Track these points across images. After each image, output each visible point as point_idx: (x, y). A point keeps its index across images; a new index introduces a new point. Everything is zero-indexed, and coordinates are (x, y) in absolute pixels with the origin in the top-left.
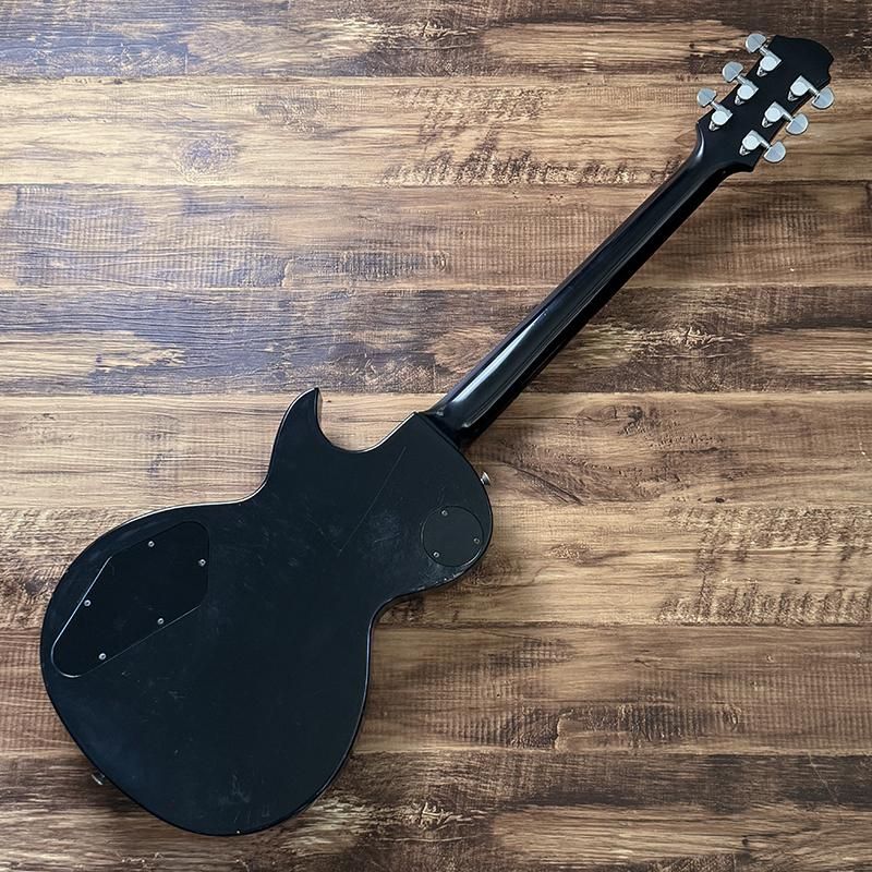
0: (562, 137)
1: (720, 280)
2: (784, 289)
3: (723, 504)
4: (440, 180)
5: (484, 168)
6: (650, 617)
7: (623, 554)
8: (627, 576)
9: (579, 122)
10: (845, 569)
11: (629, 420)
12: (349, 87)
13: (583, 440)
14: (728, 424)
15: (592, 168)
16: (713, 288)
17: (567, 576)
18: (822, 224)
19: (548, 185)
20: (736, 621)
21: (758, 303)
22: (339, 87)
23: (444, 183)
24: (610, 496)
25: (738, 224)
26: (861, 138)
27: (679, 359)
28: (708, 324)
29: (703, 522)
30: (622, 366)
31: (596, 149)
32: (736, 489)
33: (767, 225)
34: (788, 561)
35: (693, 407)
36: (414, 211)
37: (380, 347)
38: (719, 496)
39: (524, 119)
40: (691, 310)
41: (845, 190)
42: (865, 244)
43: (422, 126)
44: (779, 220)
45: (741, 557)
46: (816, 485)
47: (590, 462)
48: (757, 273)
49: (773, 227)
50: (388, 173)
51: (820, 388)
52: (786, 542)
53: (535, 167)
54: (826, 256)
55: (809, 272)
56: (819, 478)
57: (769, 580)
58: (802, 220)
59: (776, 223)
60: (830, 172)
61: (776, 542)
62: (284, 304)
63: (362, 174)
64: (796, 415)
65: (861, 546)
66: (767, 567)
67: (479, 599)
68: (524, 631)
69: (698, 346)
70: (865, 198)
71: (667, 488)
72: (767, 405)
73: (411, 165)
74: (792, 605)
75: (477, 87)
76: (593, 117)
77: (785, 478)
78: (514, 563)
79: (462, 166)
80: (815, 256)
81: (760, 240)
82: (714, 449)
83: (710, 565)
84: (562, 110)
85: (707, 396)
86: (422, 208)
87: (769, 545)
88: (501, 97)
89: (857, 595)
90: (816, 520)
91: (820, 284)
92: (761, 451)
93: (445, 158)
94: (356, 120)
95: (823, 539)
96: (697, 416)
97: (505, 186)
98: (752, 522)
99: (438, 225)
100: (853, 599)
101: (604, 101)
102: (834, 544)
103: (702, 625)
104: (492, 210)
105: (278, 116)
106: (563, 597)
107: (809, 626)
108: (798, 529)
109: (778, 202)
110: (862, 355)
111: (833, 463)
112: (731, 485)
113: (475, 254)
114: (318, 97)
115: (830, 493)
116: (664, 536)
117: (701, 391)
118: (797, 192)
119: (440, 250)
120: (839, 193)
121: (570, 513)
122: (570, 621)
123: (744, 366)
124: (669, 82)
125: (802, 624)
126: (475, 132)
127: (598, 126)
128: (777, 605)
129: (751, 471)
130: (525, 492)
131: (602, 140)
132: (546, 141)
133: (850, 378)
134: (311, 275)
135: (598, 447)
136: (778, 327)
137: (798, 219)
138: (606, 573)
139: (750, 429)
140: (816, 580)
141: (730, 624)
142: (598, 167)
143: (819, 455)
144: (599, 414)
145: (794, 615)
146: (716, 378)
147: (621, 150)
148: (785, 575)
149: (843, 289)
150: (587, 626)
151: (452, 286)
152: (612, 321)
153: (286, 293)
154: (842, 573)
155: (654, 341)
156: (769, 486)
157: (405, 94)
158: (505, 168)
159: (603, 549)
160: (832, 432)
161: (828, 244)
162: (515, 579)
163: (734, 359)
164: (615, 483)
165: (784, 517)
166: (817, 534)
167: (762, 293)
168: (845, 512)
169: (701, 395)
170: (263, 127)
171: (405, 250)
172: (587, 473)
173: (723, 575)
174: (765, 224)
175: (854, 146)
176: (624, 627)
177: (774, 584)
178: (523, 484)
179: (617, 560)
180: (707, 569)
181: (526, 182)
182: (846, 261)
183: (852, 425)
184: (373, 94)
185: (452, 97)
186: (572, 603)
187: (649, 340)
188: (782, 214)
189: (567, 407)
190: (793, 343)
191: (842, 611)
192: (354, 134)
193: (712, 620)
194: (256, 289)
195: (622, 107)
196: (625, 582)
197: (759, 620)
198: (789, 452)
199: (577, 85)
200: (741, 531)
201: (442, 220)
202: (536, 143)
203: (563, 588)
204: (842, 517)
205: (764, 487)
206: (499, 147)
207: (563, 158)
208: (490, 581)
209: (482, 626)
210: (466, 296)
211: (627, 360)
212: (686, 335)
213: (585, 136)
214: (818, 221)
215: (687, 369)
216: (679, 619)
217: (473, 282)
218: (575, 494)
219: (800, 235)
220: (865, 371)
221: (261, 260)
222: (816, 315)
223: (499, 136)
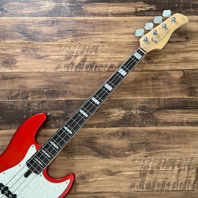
0: (103, 58)
1: (145, 96)
2: (162, 99)
3: (147, 158)
4: (71, 70)
5: (83, 66)
6: (128, 190)
7: (120, 172)
8: (121, 178)
9: (108, 54)
10: (179, 175)
11: (122, 135)
12: (46, 45)
13: (110, 141)
14: (148, 136)
15: (111, 67)
16: (144, 99)
17: (106, 178)
18: (172, 81)
19: (100, 71)
20: (150, 190)
21: (155, 103)
22: (44, 45)
23: (72, 71)
24: (117, 156)
25: (150, 81)
26: (182, 58)
27: (135, 118)
28: (142, 108)
29: (142, 163)
30: (120, 120)
31: (113, 61)
32: (150, 154)
33: (158, 82)
34: (164, 173)
35: (139, 131)
36: (64, 78)
37: (55, 116)
38: (146, 155)
39: (93, 53)
40: (138, 105)
41: (178, 72)
42: (183, 87)
43: (66, 55)
44: (161, 80)
45: (152, 172)
46: (171, 152)
47: (111, 147)
48: (155, 95)
49: (159, 82)
50: (57, 68)
51: (172, 126)
52: (164, 168)
53: (96, 66)
54: (173, 90)
55: (169, 94)
56: (172, 150)
57: (159, 179)
58: (167, 80)
59: (160, 81)
60: (174, 67)
61: (161, 168)
62: (28, 104)
63: (50, 68)
64: (166, 133)
65: (183, 169)
66: (159, 175)
67: (82, 186)
68: (94, 194)
69: (140, 114)
70: (183, 74)
71: (132, 154)
72: (158, 130)
73: (63, 66)
74: (165, 185)
75: (81, 45)
76: (112, 53)
77: (163, 150)
78: (91, 175)
79: (77, 66)
80: (170, 90)
81: (156, 86)
82: (144, 142)
83: (143, 174)
84: (104, 51)
85: (142, 128)
86: (66, 78)
87: (159, 169)
88: (87, 47)
89: (182, 182)
90: (172, 162)
91: (171, 97)
92: (157, 143)
93: (72, 64)
94: (48, 54)
95: (173, 167)
96: (140, 134)
97: (88, 71)
98: (155, 162)
99: (70, 82)
100: (181, 183)
101: (115, 48)
102: (176, 168)
103: (141, 192)
104: (85, 78)
105: (27, 53)
106: (104, 184)
107: (170, 191)
108: (167, 164)
109: (160, 75)
110: (183, 117)
111: (176, 146)
112: (149, 152)
113: (80, 90)
114: (38, 47)
115: (175, 154)
116: (131, 167)
117: (141, 127)
118: (165, 73)
119: (71, 89)
120: (176, 73)
121: (106, 161)
122: (106, 191)
123: (152, 120)
124: (132, 43)
125: (168, 191)
126: (80, 57)
127: (113, 55)
128: (161, 185)
129: (154, 149)
130: (94, 155)
131: (114, 59)
132: (99, 59)
133: (180, 123)
134: (36, 96)
135: (114, 142)
136: (161, 109)
137: (166, 80)
138: (116, 177)
139: (154, 137)
140: (172, 178)
141: (149, 191)
142: (113, 66)
143: (171, 144)
144: (114, 133)
145: (166, 188)
146: (145, 123)
147: (119, 62)
148: (163, 177)
149: (178, 98)
150: (111, 192)
151: (74, 99)
152: (117, 108)
153: (30, 101)
154: (178, 176)
155: (128, 113)
156: (159, 153)
157: (61, 46)
158: (88, 67)
159: (115, 170)
160: (175, 138)
161: (173, 87)
162: (91, 180)
163: (149, 118)
164: (118, 152)
165: (163, 161)
166: (172, 166)
167: (156, 100)
168: (179, 159)
169: (140, 128)
170: (23, 56)
171: (62, 89)
172: (111, 150)
173: (147, 177)
174: (157, 81)
175: (180, 60)
176: (121, 192)
177: (161, 179)
178: (93, 153)
179: (119, 173)
180: (143, 176)
181: (94, 70)
182: (179, 91)
183: (181, 136)
184: (53, 47)
185: (74, 47)
186: (107, 186)
187: (127, 113)
188: (161, 79)
189: (105, 132)
190: (165, 113)
191: (179, 187)
192: (48, 57)
193: (144, 190)
194: (21, 100)
195: (119, 50)
196: (121, 180)
197: (156, 190)
198: (164, 143)
199: (107, 44)
200: (152, 165)
201: (72, 81)
202: (97, 60)
203: (104, 182)
204: (178, 161)
205: (158, 153)
206: (87, 61)
207: (104, 64)
208: (85, 180)
209: (82, 193)
210: (78, 101)
211: (121, 118)
212: (137, 111)
213: (109, 58)
214: (171, 80)
215: (137, 121)
216: (135, 190)
217: (80, 98)
218: (107, 155)
219: (166, 84)
220: (184, 121)
221: (22, 92)
222: (170, 106)
223: (87, 58)
